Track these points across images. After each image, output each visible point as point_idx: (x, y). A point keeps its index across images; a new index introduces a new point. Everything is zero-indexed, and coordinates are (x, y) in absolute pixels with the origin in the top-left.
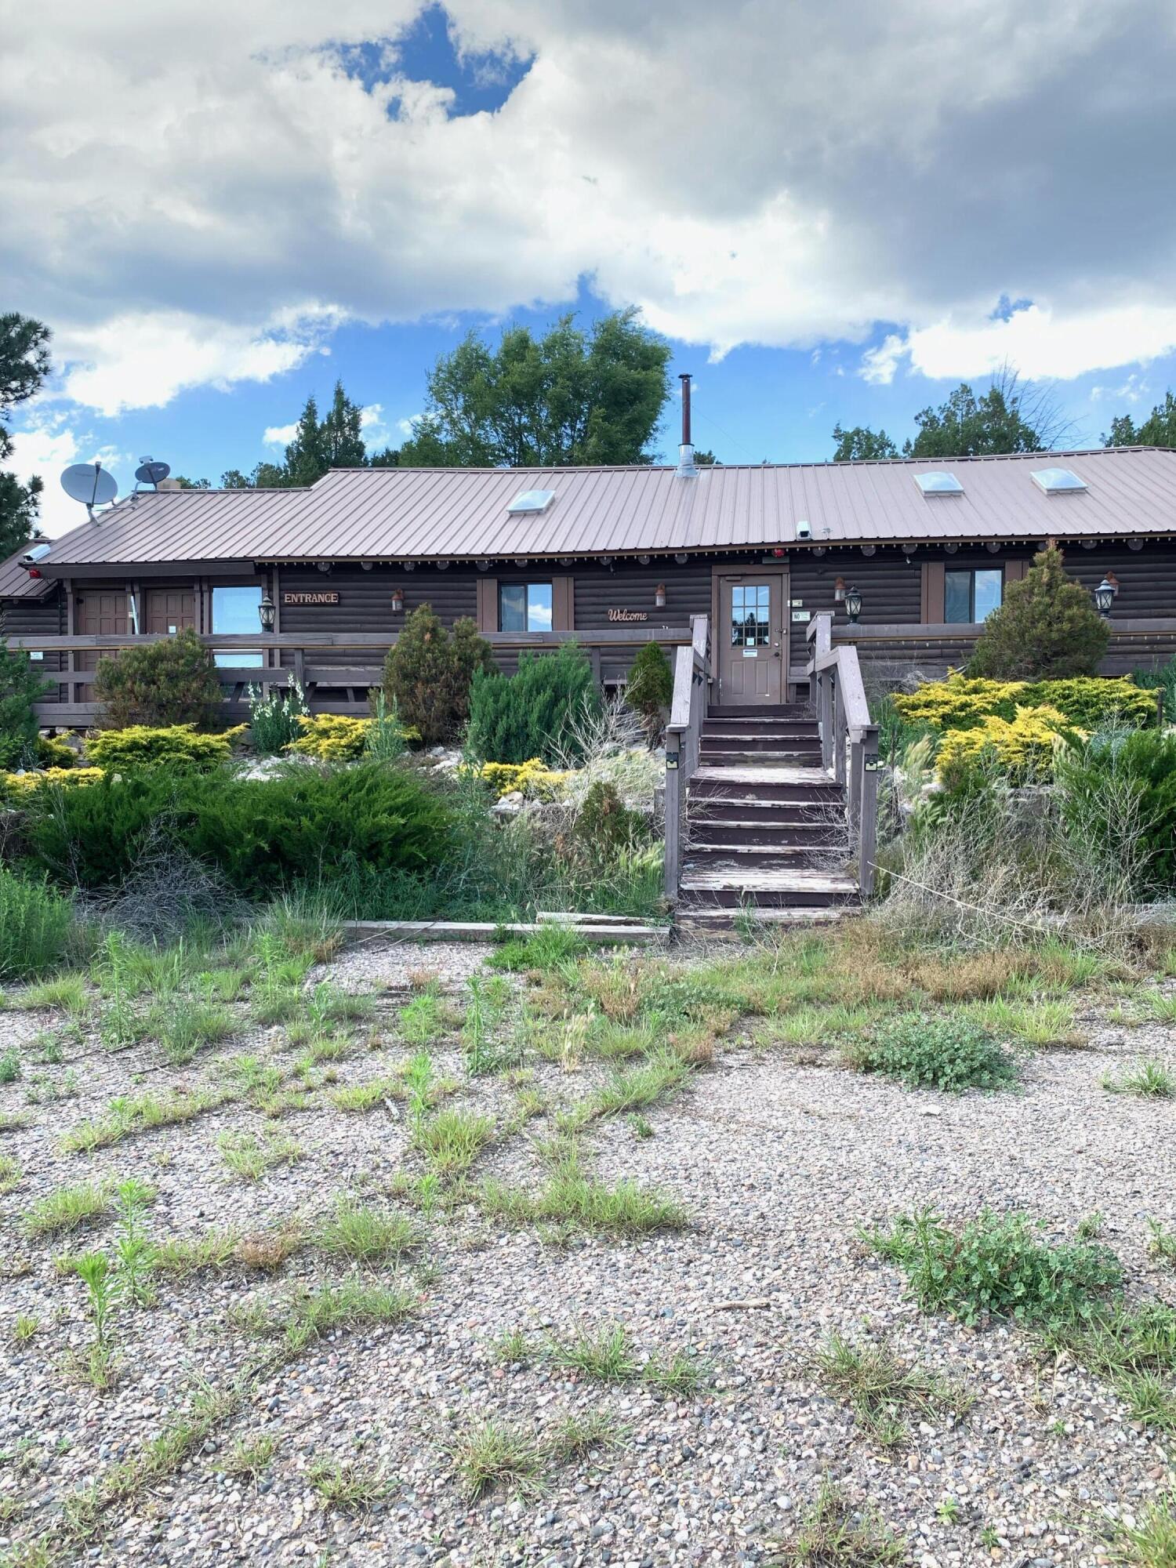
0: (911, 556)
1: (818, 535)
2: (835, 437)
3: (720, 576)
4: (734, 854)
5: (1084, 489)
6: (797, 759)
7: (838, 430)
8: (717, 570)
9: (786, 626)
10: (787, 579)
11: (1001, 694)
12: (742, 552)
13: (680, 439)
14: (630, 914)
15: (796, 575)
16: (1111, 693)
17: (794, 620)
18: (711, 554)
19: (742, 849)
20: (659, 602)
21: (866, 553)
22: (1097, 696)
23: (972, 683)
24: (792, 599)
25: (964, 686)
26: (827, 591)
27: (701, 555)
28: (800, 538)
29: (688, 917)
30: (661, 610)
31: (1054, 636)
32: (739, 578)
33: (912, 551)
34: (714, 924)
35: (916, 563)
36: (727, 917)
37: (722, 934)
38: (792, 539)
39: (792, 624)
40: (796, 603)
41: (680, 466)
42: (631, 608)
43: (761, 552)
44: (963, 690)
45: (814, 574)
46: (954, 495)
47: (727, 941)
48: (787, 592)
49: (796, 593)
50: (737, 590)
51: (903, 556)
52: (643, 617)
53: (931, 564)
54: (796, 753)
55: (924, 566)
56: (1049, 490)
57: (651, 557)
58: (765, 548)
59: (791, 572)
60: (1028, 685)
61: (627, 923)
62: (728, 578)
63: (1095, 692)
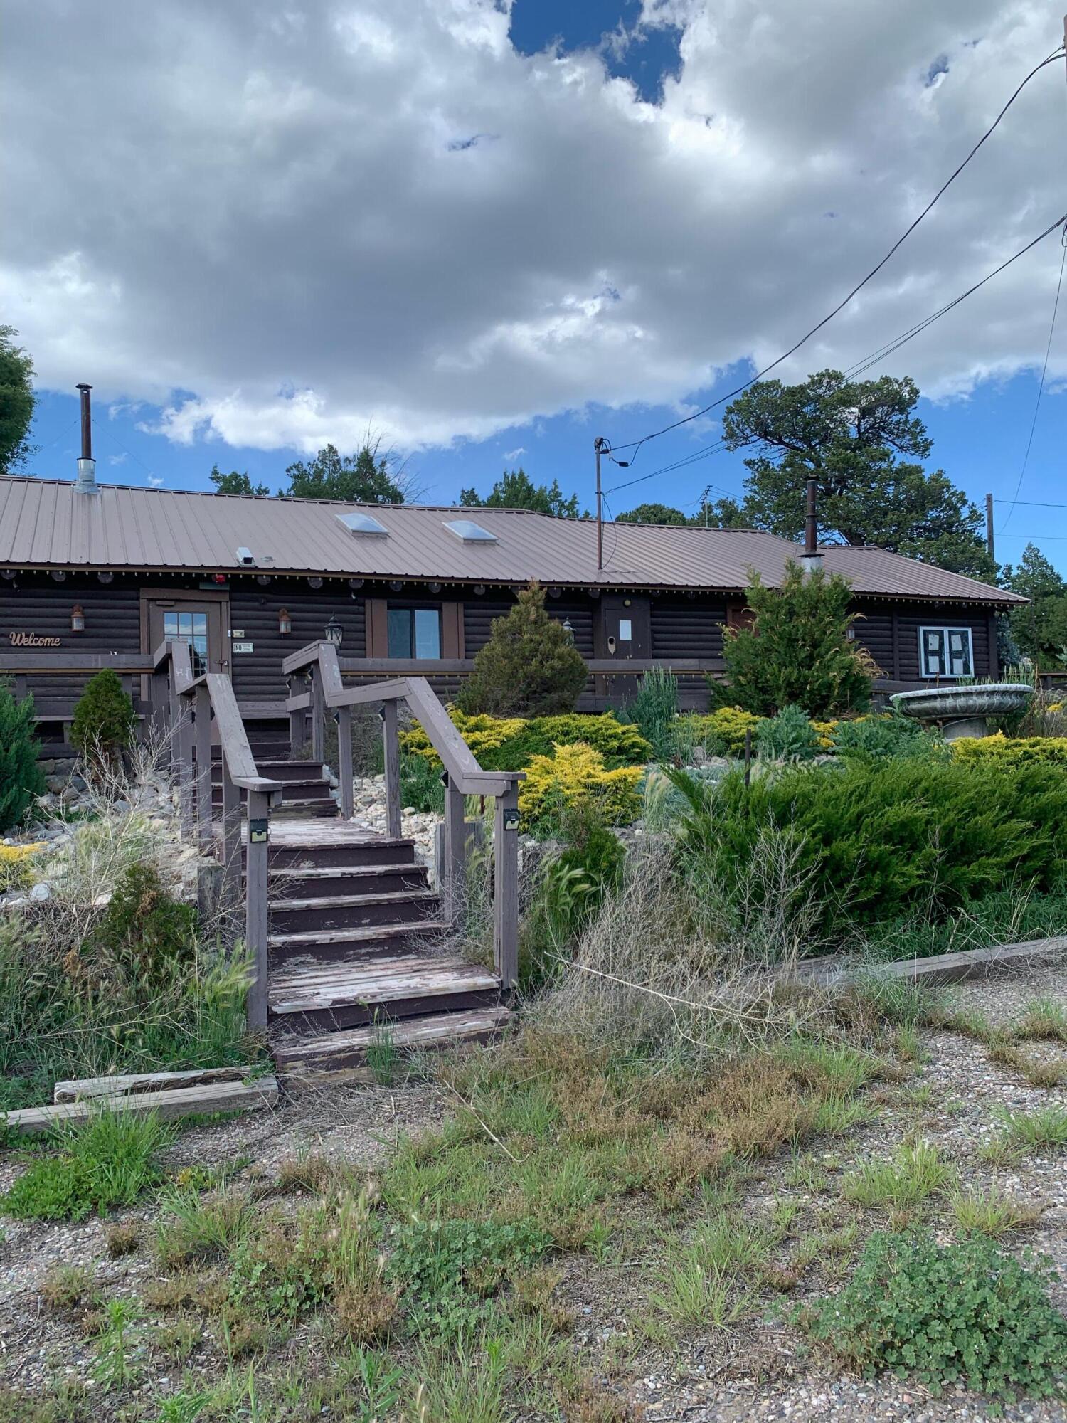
0: (357, 592)
1: (260, 562)
2: (212, 479)
3: (149, 600)
4: (312, 947)
5: (494, 540)
6: (309, 808)
7: (215, 473)
8: (146, 593)
9: (227, 657)
10: (226, 607)
11: (505, 730)
12: (178, 574)
13: (79, 452)
14: (209, 1065)
15: (236, 604)
16: (607, 729)
17: (236, 651)
18: (142, 575)
19: (320, 937)
20: (77, 625)
21: (313, 585)
22: (596, 732)
23: (473, 720)
24: (233, 628)
25: (465, 723)
26: (272, 623)
27: (130, 574)
28: (243, 564)
29: (296, 1058)
30: (78, 634)
31: (548, 673)
32: (172, 603)
33: (359, 586)
34: (338, 1061)
35: (361, 600)
36: (351, 1049)
37: (349, 1075)
38: (235, 565)
39: (234, 655)
40: (237, 633)
41: (79, 481)
42: (39, 631)
43: (199, 576)
44: (465, 727)
45: (256, 604)
46: (381, 536)
47: (356, 1085)
48: (226, 621)
49: (236, 622)
50: (168, 616)
51: (349, 590)
52: (56, 642)
53: (374, 601)
54: (307, 801)
55: (368, 602)
56: (465, 539)
57: (68, 573)
58: (205, 572)
59: (231, 599)
60: (528, 722)
61: (206, 1081)
62: (158, 602)
63: (593, 729)
